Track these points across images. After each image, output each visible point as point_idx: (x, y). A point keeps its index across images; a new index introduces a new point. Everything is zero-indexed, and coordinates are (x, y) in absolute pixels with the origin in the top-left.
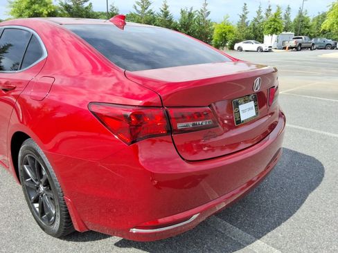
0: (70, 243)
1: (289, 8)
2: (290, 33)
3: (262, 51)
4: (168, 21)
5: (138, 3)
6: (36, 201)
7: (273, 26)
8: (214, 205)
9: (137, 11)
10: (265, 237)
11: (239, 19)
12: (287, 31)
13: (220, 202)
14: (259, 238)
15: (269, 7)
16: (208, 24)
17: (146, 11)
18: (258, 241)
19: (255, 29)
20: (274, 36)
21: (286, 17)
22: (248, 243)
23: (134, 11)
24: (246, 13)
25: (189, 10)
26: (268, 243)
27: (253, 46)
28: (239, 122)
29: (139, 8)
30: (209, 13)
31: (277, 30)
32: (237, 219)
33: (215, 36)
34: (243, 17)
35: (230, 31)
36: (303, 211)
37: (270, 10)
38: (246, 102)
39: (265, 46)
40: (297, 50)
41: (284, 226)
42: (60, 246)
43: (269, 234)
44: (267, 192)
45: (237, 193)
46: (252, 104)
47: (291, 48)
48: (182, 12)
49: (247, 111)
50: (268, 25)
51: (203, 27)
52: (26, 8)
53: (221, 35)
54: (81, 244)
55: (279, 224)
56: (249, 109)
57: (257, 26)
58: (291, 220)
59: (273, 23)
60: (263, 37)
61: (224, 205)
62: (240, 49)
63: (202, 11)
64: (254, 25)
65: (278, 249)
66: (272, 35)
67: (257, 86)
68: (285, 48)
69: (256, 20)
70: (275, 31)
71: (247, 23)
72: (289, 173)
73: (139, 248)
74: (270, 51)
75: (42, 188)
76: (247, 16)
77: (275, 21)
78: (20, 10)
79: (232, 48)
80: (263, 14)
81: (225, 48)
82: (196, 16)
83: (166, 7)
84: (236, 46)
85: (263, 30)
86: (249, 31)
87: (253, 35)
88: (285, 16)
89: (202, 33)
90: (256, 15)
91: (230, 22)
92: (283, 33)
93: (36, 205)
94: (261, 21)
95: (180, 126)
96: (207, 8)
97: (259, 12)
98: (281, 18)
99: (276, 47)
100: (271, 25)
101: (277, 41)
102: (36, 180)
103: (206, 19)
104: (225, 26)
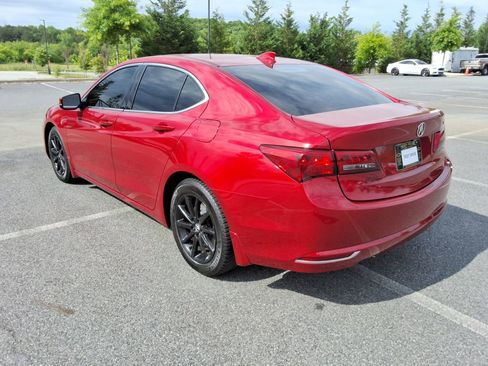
0: (224, 282)
1: (472, 12)
2: (472, 48)
3: (429, 75)
4: (292, 32)
5: (251, 9)
6: (189, 241)
7: (446, 40)
9: (249, 19)
10: (424, 290)
11: (395, 28)
12: (467, 46)
14: (418, 290)
15: (442, 10)
16: (350, 35)
17: (262, 20)
18: (417, 293)
19: (418, 43)
20: (448, 53)
21: (468, 25)
22: (405, 294)
23: (244, 20)
24: (407, 20)
25: (322, 17)
26: (427, 295)
27: (415, 67)
28: (401, 167)
29: (252, 15)
30: (350, 20)
31: (453, 45)
32: (394, 273)
33: (359, 53)
34: (402, 25)
35: (380, 46)
37: (443, 15)
38: (408, 147)
39: (433, 68)
40: (483, 74)
41: (445, 282)
42: (214, 284)
43: (428, 288)
44: (428, 251)
46: (415, 150)
47: (473, 71)
48: (312, 19)
49: (410, 156)
50: (438, 38)
51: (342, 41)
52: (104, 18)
53: (367, 51)
54: (234, 283)
56: (412, 155)
57: (421, 37)
59: (446, 34)
60: (431, 54)
62: (395, 72)
63: (340, 17)
64: (417, 36)
65: (437, 300)
66: (444, 51)
67: (421, 131)
68: (463, 71)
69: (420, 29)
70: (450, 46)
71: (407, 33)
73: (292, 290)
74: (441, 75)
75: (198, 227)
76: (408, 23)
77: (449, 31)
78: (97, 20)
79: (383, 70)
80: (432, 21)
81: (372, 70)
82: (332, 25)
83: (290, 13)
84: (390, 68)
85: (431, 43)
86: (409, 45)
87: (415, 52)
88: (466, 23)
89: (341, 49)
90: (420, 23)
91: (382, 32)
92: (462, 48)
93: (188, 246)
94: (428, 30)
95: (346, 167)
96: (348, 13)
97: (426, 18)
98: (459, 26)
99: (450, 69)
100: (443, 38)
101: (453, 60)
102: (192, 219)
103: (347, 29)
104: (374, 39)
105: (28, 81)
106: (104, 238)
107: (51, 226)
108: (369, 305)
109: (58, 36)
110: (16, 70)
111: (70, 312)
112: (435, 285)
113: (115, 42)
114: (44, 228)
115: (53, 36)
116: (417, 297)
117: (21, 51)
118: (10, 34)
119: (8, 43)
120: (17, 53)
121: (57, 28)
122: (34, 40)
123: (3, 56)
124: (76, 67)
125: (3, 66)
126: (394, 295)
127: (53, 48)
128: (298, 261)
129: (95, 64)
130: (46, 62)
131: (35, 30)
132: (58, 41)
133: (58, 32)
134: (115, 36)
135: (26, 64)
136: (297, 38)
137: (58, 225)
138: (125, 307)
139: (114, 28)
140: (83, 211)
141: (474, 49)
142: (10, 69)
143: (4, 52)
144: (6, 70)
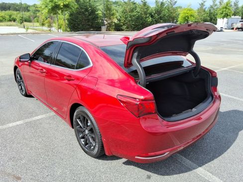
0: (100, 161)
2: (238, 17)
4: (146, 8)
6: (83, 138)
7: (224, 12)
8: (177, 148)
10: (204, 166)
11: (199, 6)
12: (235, 15)
13: (180, 147)
14: (200, 166)
16: (175, 10)
18: (200, 168)
19: (211, 13)
20: (225, 19)
21: (236, 5)
22: (194, 169)
24: (205, 2)
25: (161, 1)
26: (205, 170)
30: (176, 2)
31: (228, 15)
32: (189, 155)
33: (180, 19)
34: (202, 5)
35: (191, 16)
36: (228, 153)
40: (242, 31)
41: (215, 161)
42: (95, 162)
43: (206, 165)
44: (208, 141)
45: (190, 142)
47: (238, 29)
48: (156, 2)
50: (221, 11)
51: (171, 13)
52: (50, 2)
53: (185, 18)
54: (106, 162)
55: (213, 160)
57: (212, 11)
58: (220, 158)
59: (225, 9)
60: (217, 20)
61: (182, 148)
64: (210, 10)
65: (210, 173)
66: (223, 19)
68: (233, 29)
69: (211, 7)
70: (226, 16)
71: (205, 9)
72: (223, 129)
73: (136, 166)
74: (221, 31)
75: (87, 132)
76: (205, 4)
77: (226, 8)
78: (46, 3)
80: (217, 2)
82: (167, 4)
85: (217, 14)
86: (206, 15)
87: (209, 18)
88: (235, 3)
89: (171, 17)
90: (212, 4)
92: (232, 17)
93: (82, 140)
94: (216, 7)
97: (214, 1)
98: (231, 5)
99: (226, 27)
100: (223, 12)
101: (228, 23)
102: (84, 127)
103: (174, 7)
104: (188, 12)
105: (12, 34)
106: (41, 132)
107: (14, 124)
108: (175, 176)
109: (29, 8)
110: (7, 26)
111: (19, 178)
112: (209, 163)
113: (56, 13)
114: (11, 125)
115: (26, 8)
116: (200, 171)
117: (10, 16)
118: (4, 7)
119: (3, 11)
120: (8, 17)
121: (28, 4)
122: (17, 10)
123: (1, 18)
124: (38, 24)
125: (1, 23)
126: (188, 169)
127: (26, 14)
128: (136, 157)
129: (47, 23)
130: (22, 22)
131: (17, 5)
132: (29, 11)
133: (29, 6)
134: (56, 11)
135: (12, 23)
136: (149, 11)
137: (18, 123)
138: (47, 176)
139: (55, 6)
140: (32, 114)
141: (239, 17)
142: (5, 26)
143: (2, 17)
144: (2, 26)
